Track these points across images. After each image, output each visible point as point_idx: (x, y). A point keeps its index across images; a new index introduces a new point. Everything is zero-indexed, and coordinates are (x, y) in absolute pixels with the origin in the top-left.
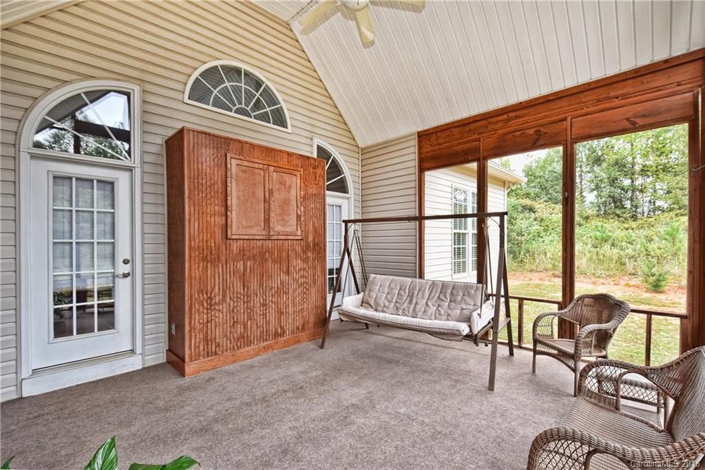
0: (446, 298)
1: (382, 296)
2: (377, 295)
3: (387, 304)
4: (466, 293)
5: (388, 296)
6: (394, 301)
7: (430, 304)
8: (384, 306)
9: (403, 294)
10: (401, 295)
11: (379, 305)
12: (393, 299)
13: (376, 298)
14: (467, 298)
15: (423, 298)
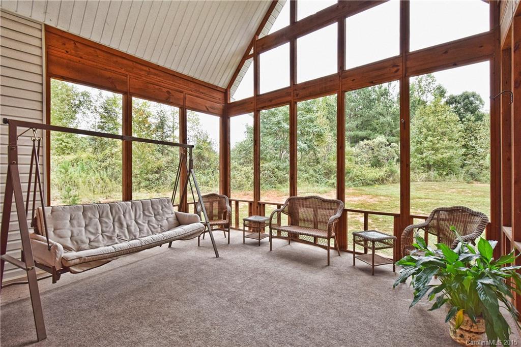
0: (150, 213)
1: (80, 231)
2: (72, 232)
3: (92, 237)
4: (164, 206)
5: (90, 229)
6: (100, 231)
7: (140, 222)
8: (90, 242)
9: (107, 220)
10: (106, 223)
11: (83, 242)
12: (97, 229)
13: (72, 237)
14: (166, 210)
15: (131, 219)
